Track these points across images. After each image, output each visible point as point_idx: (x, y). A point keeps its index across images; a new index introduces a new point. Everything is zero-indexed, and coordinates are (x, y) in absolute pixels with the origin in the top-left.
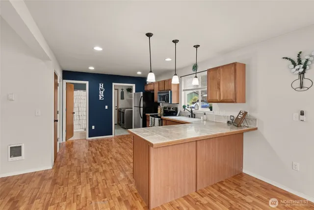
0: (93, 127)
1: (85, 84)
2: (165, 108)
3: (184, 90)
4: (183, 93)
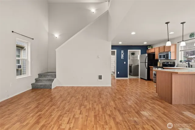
0: (118, 73)
1: (115, 51)
2: (163, 63)
3: (181, 51)
4: (180, 53)
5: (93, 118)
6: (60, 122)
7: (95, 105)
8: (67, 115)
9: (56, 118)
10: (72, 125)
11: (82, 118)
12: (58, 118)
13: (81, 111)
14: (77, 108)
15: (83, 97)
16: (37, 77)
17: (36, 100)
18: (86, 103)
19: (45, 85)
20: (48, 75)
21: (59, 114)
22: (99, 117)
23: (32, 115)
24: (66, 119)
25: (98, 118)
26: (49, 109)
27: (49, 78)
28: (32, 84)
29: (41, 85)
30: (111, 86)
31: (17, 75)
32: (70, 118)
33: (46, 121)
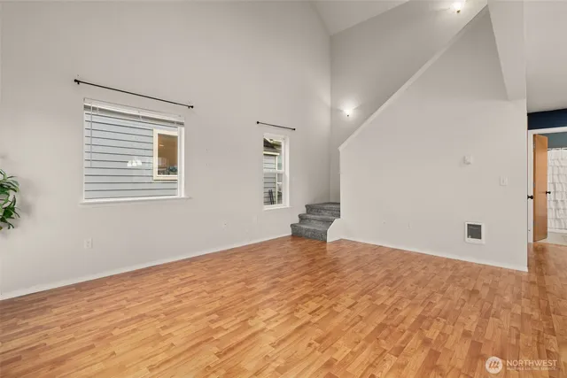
5: (372, 328)
6: (300, 305)
7: (405, 305)
8: (321, 298)
9: (297, 297)
10: (316, 319)
11: (347, 317)
12: (301, 299)
13: (356, 303)
14: (352, 294)
15: (387, 278)
16: (303, 211)
17: (286, 257)
18: (383, 292)
19: (314, 231)
20: (324, 208)
21: (307, 292)
22: (391, 331)
23: (265, 278)
24: (313, 305)
25: (385, 332)
26: (295, 278)
27: (326, 215)
28: (292, 225)
29: (308, 230)
30: (527, 270)
31: (266, 203)
32: (321, 307)
33: (279, 295)
